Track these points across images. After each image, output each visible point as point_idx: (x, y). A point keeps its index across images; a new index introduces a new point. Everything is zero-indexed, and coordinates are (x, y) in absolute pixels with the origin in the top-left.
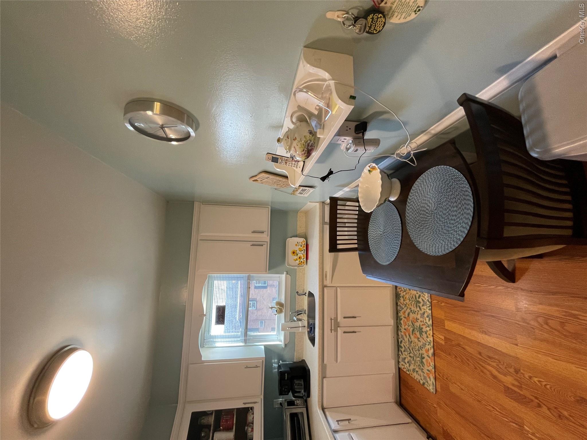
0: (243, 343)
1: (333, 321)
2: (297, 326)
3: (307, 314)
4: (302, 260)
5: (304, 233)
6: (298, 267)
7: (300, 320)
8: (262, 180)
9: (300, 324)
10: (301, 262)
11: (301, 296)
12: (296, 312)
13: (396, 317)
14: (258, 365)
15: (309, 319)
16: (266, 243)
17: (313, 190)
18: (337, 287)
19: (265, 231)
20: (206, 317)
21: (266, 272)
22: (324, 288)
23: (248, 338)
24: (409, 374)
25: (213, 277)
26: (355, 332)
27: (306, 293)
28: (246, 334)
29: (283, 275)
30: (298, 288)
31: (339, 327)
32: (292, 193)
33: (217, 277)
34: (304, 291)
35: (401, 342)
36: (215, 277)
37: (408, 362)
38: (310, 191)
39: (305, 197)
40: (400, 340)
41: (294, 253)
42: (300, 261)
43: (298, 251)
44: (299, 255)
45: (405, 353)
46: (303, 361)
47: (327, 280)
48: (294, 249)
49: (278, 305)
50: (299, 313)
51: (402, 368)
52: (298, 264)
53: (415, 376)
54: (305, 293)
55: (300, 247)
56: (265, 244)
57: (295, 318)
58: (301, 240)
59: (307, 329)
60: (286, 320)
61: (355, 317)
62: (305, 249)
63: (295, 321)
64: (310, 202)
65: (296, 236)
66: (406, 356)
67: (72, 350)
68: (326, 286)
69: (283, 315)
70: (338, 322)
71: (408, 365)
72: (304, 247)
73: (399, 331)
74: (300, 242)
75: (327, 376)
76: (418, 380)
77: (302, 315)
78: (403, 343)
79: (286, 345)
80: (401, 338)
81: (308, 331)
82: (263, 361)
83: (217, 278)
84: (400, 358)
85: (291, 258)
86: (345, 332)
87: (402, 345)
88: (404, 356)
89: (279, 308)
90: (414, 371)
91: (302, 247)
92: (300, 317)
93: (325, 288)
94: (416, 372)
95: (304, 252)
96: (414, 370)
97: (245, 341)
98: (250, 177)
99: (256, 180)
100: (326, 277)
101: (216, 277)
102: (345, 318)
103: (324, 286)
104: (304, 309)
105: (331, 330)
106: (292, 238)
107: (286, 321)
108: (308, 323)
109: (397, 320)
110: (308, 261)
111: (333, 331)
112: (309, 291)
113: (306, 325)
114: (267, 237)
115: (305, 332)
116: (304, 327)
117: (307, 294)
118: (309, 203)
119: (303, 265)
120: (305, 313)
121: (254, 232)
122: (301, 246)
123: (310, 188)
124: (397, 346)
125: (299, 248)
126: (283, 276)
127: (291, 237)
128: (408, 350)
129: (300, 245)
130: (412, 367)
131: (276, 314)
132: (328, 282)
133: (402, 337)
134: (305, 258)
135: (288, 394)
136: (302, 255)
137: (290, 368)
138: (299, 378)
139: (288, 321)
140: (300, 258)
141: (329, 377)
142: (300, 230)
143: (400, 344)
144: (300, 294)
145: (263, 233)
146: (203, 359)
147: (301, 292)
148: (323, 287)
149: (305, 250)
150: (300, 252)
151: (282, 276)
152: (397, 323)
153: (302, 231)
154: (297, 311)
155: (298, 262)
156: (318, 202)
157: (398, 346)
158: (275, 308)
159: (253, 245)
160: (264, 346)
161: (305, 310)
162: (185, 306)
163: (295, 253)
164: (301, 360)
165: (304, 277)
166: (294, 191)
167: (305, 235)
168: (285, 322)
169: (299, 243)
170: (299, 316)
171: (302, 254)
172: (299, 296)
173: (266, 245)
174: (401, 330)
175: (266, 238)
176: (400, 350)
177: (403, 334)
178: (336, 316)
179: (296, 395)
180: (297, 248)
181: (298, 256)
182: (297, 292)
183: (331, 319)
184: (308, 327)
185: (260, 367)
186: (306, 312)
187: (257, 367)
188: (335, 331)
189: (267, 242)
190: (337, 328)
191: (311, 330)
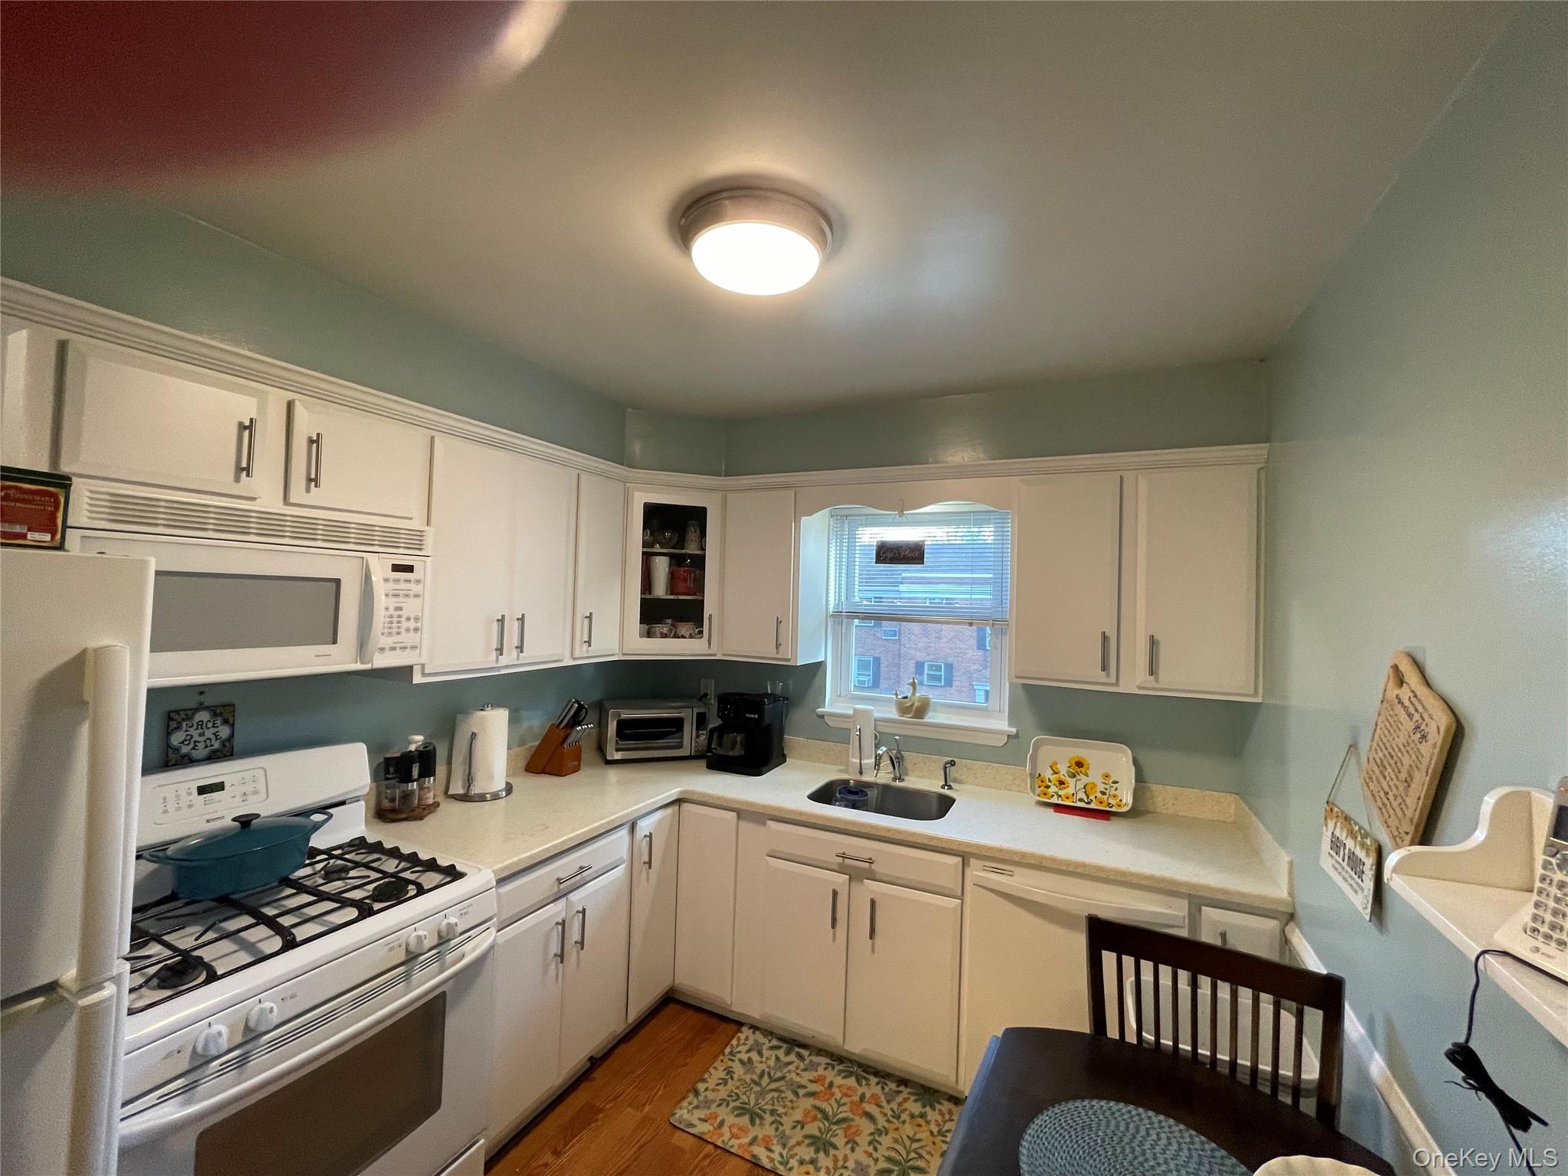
0: (834, 608)
1: (866, 865)
2: (865, 752)
3: (893, 784)
4: (1053, 789)
5: (1151, 808)
6: (1031, 774)
7: (877, 765)
8: (1405, 708)
9: (869, 761)
10: (1048, 787)
11: (943, 773)
12: (899, 752)
13: (869, 1067)
14: (781, 648)
15: (880, 788)
16: (1114, 681)
17: (1360, 908)
18: (962, 897)
19: (1157, 681)
20: (896, 515)
21: (1017, 677)
22: (959, 856)
23: (845, 620)
24: (724, 1054)
25: (1003, 523)
26: (833, 926)
27: (950, 788)
28: (853, 615)
29: (1006, 723)
30: (966, 766)
31: (850, 878)
32: (1336, 809)
33: (1005, 534)
34: (955, 780)
35: (800, 1057)
36: (1005, 529)
37: (750, 1060)
38: (1356, 892)
39: (1318, 858)
40: (805, 1053)
41: (1079, 764)
42: (1049, 784)
43: (1084, 780)
44: (1071, 781)
45: (773, 1058)
46: (782, 759)
47: (984, 870)
48: (1091, 767)
49: (919, 704)
50: (896, 761)
51: (739, 1034)
52: (1040, 775)
53: (717, 1074)
54: (950, 786)
55: (1101, 787)
56: (1108, 676)
57: (882, 750)
58: (1127, 799)
59: (856, 778)
60: (882, 723)
61: (872, 936)
62: (1093, 806)
63: (877, 747)
64: (1291, 863)
65: (1140, 778)
66: (764, 1059)
67: (821, 239)
68: (965, 864)
69: (893, 713)
70: (862, 881)
71: (745, 1057)
72: (1101, 803)
73: (829, 1061)
74: (1116, 789)
75: (741, 823)
76: (706, 1076)
77: (891, 768)
78: (797, 1061)
79: (822, 716)
80: (811, 1061)
81: (847, 782)
82: (788, 660)
83: (1001, 534)
84: (762, 1037)
85: (1059, 753)
86: (835, 893)
87: (792, 1057)
88: (766, 1053)
89: (913, 705)
90: (727, 1074)
91: (1099, 795)
92: (886, 762)
93: (959, 859)
94: (724, 1077)
95: (1081, 800)
96: (730, 1072)
97: (837, 615)
98: (1419, 657)
99: (1401, 682)
100: (997, 871)
101: (1003, 532)
102: (873, 903)
103: (965, 858)
104: (907, 775)
105: (844, 856)
106: (1133, 768)
107: (878, 723)
108: (869, 785)
109: (860, 1065)
110: (1050, 811)
111: (840, 860)
112: (953, 801)
113: (866, 778)
114: (1137, 684)
115: (846, 771)
116: (861, 773)
117: (946, 791)
118: (1287, 859)
119: (1038, 791)
120: (894, 779)
121: (1153, 642)
122: (1103, 793)
123: (1370, 899)
124: (792, 1036)
125: (1094, 785)
126: (1002, 724)
127: (1136, 762)
128: (779, 1074)
129: (1106, 789)
130: (738, 1070)
131: (897, 695)
132: (977, 871)
133: (813, 1066)
134: (1060, 802)
135: (718, 716)
136: (1070, 790)
137: (769, 727)
138: (747, 744)
139: (878, 727)
140: (1061, 783)
141: (740, 827)
142: (1165, 797)
143: (797, 1049)
144: (948, 769)
145: (1152, 673)
146: (804, 519)
147: (953, 772)
148: (965, 855)
149: (1088, 803)
150: (1080, 785)
151: (1004, 720)
152: (851, 1061)
153: (1159, 801)
154: (902, 757)
155: (1048, 774)
156: (1291, 894)
157: (793, 1042)
158: (914, 694)
159: (1105, 638)
160: (822, 662)
161: (903, 780)
162: (928, 463)
163: (1079, 770)
164: (785, 753)
165: (1000, 789)
166: (1347, 819)
167: (1147, 812)
168: (876, 720)
169: (1115, 785)
170: (889, 762)
171: (1073, 792)
172: (942, 767)
173: (1105, 680)
174: (830, 1067)
175: (1134, 680)
176: (781, 1044)
177: (821, 1071)
178: (878, 877)
179: (716, 735)
180: (1094, 776)
181: (1068, 779)
182: (953, 763)
183: (871, 862)
184: (859, 783)
185: (777, 653)
186: (898, 784)
187: (778, 646)
188: (839, 865)
189: (1117, 684)
190: (846, 874)
191: (850, 792)
